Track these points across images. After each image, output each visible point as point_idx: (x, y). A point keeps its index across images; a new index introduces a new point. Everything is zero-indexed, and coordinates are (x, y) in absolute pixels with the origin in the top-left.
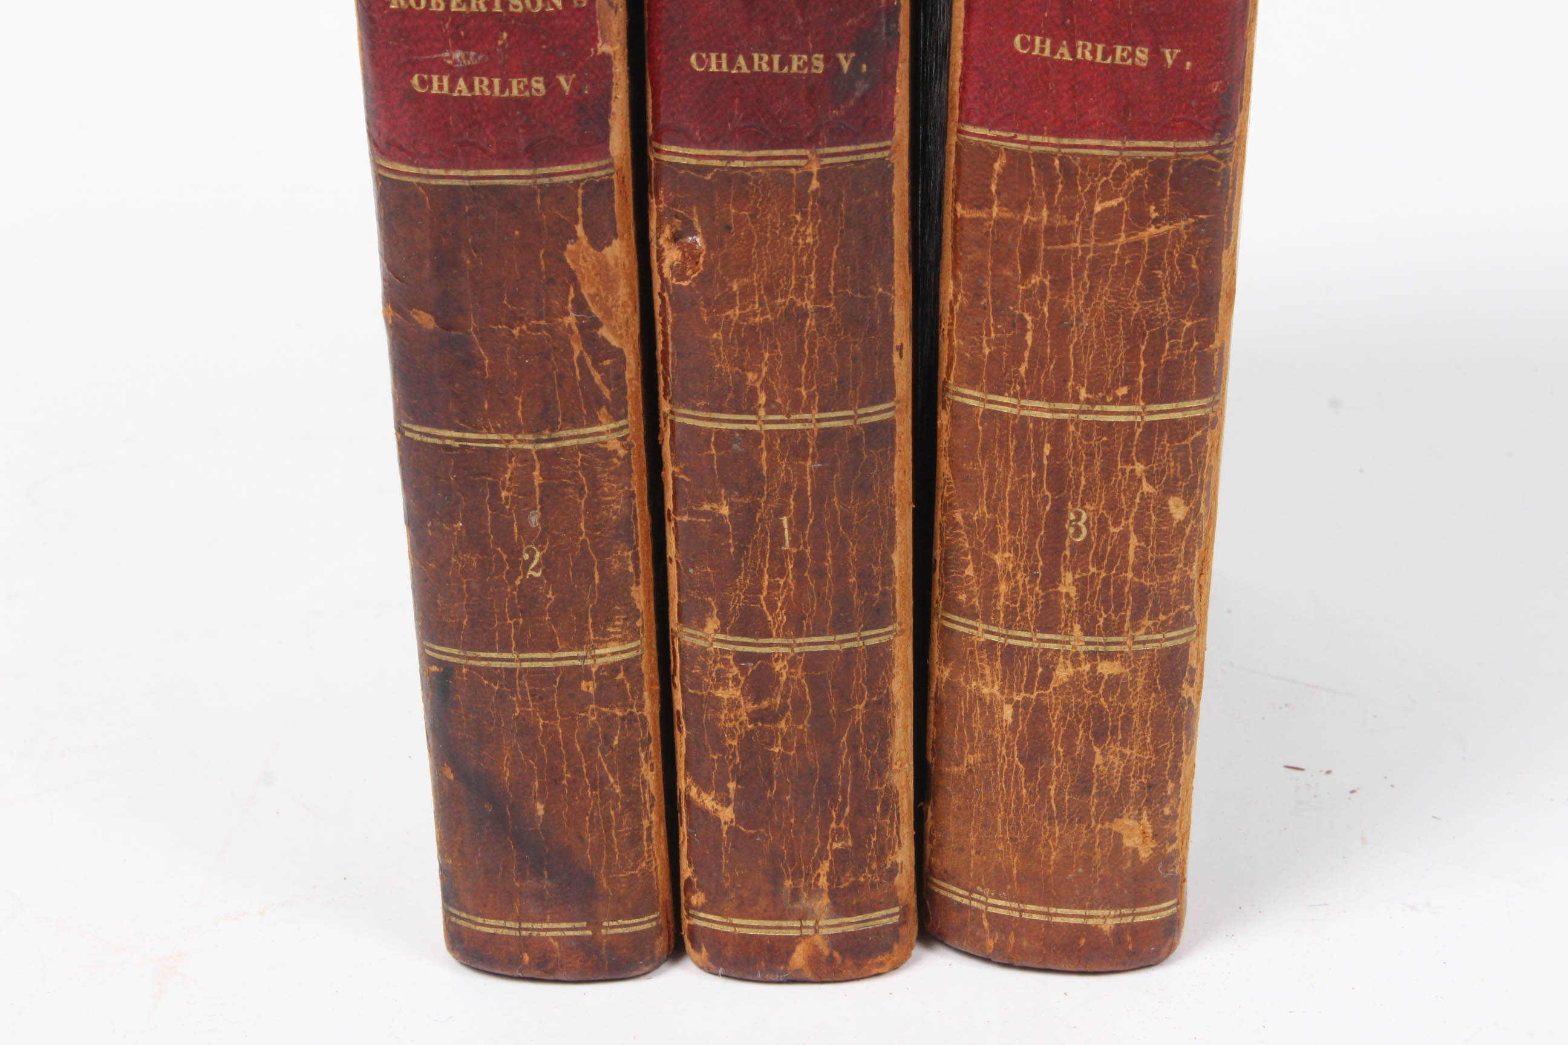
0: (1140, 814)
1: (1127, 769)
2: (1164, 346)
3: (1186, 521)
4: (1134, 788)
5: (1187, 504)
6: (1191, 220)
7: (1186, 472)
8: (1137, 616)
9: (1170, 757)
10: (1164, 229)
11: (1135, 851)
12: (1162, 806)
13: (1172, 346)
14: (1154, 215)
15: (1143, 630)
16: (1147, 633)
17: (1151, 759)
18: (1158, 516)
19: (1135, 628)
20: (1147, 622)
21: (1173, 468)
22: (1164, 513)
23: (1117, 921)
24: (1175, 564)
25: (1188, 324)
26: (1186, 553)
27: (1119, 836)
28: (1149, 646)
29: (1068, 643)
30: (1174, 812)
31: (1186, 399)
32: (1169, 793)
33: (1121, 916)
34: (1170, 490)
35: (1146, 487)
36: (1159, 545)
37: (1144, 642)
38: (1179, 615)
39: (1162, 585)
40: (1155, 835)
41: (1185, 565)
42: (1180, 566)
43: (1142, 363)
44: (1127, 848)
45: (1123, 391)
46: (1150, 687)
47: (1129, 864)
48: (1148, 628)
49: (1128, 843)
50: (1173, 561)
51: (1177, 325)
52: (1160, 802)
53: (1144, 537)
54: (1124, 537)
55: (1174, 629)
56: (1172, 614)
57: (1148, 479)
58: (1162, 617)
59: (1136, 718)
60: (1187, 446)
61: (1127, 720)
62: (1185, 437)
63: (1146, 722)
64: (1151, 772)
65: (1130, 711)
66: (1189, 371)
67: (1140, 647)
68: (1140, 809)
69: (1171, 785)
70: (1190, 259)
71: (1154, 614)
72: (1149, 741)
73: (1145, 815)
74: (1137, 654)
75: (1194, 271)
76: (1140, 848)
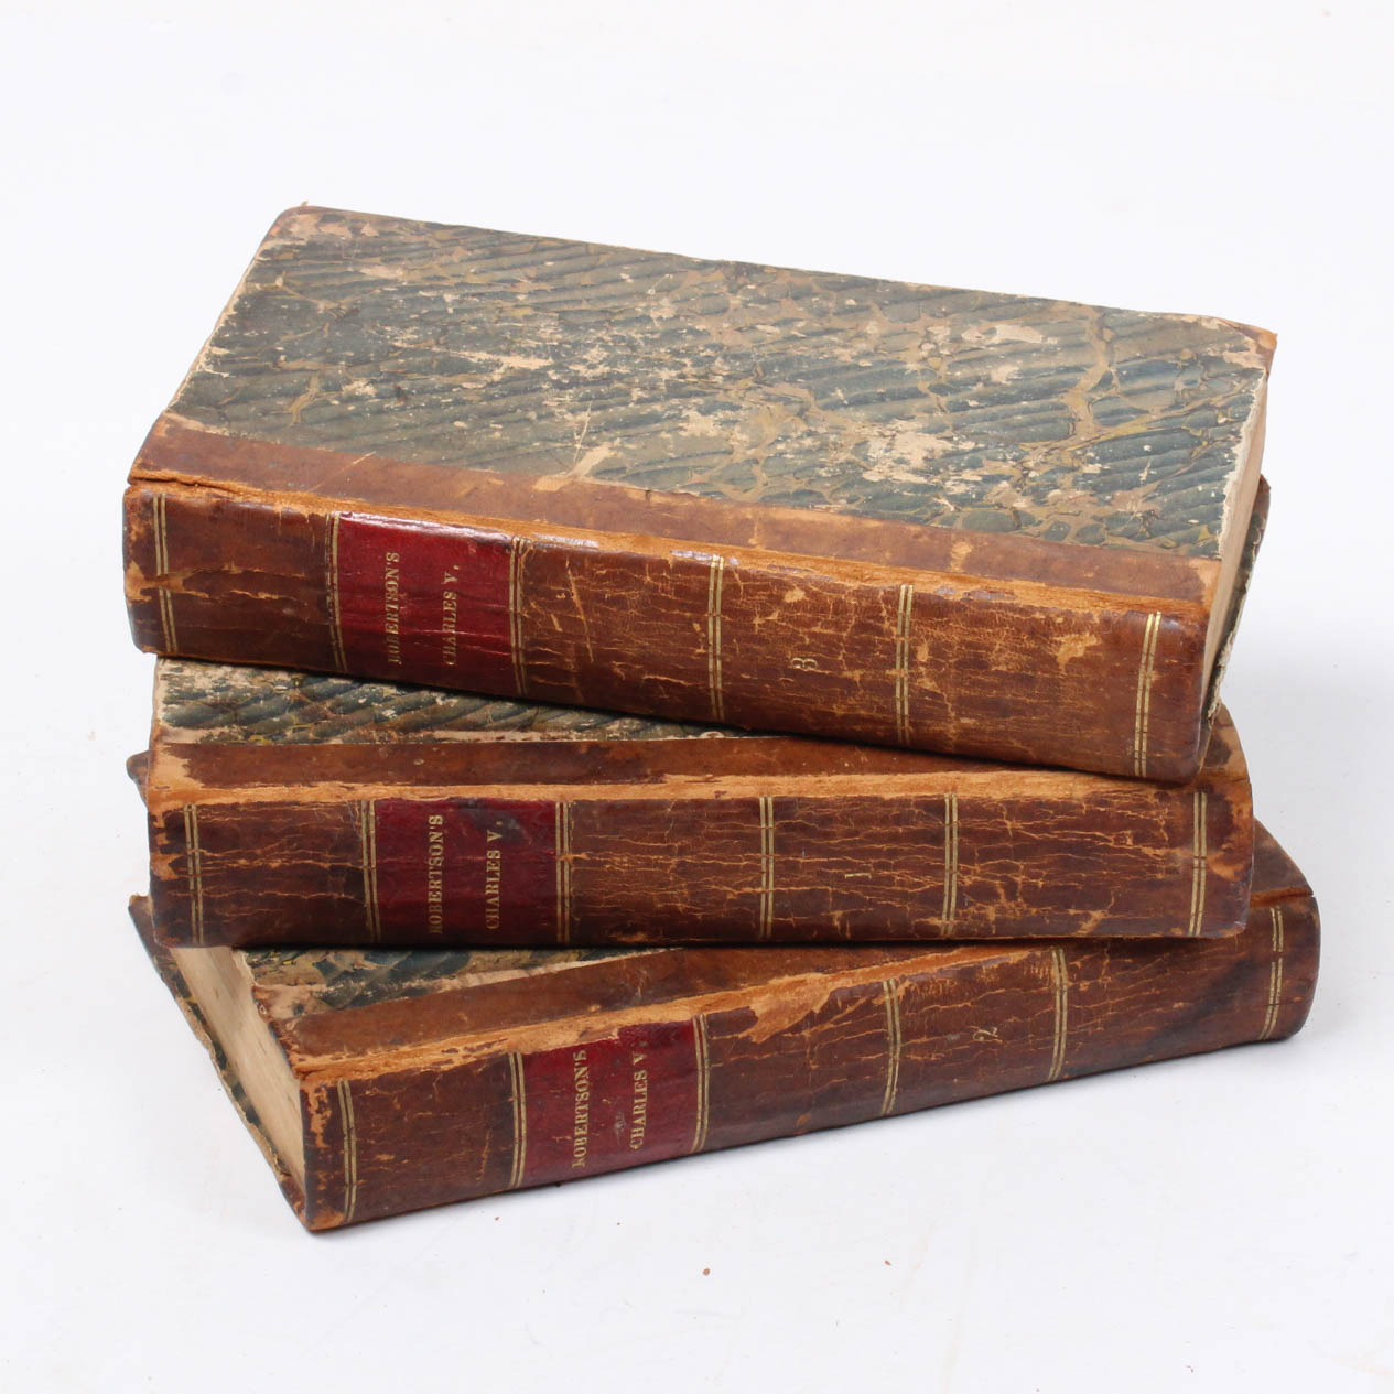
0: (1056, 642)
1: (1014, 649)
2: (665, 598)
3: (807, 590)
4: (1032, 645)
5: (792, 588)
6: (569, 572)
7: (765, 588)
8: (880, 632)
9: (1011, 614)
10: (574, 591)
11: (1088, 648)
12: (1054, 623)
13: (663, 591)
14: (564, 596)
15: (893, 629)
16: (896, 625)
17: (1007, 631)
18: (798, 611)
19: (890, 633)
20: (886, 625)
21: (762, 596)
22: (797, 606)
23: (1150, 668)
24: (841, 601)
25: (648, 578)
26: (833, 591)
27: (1073, 660)
28: (907, 624)
29: (902, 679)
30: (1063, 613)
31: (708, 584)
32: (1043, 617)
33: (1147, 664)
34: (778, 600)
35: (774, 617)
36: (822, 611)
37: (903, 627)
38: (886, 601)
39: (856, 612)
40: (1079, 632)
41: (844, 592)
42: (843, 598)
43: (675, 612)
44: (1085, 654)
45: (697, 627)
46: (944, 626)
47: (1100, 654)
48: (891, 624)
49: (1080, 654)
50: (838, 602)
51: (648, 587)
52: (1049, 625)
53: (814, 622)
54: (813, 635)
55: (897, 604)
56: (883, 606)
57: (767, 615)
58: (884, 613)
59: (969, 639)
60: (744, 587)
61: (969, 645)
62: (736, 587)
63: (974, 632)
64: (1019, 631)
65: (963, 642)
66: (686, 581)
67: (907, 630)
68: (1052, 642)
69: (1038, 615)
70: (597, 575)
71: (881, 620)
72: (990, 631)
73: (1058, 639)
74: (912, 633)
75: (608, 573)
76: (1087, 645)
